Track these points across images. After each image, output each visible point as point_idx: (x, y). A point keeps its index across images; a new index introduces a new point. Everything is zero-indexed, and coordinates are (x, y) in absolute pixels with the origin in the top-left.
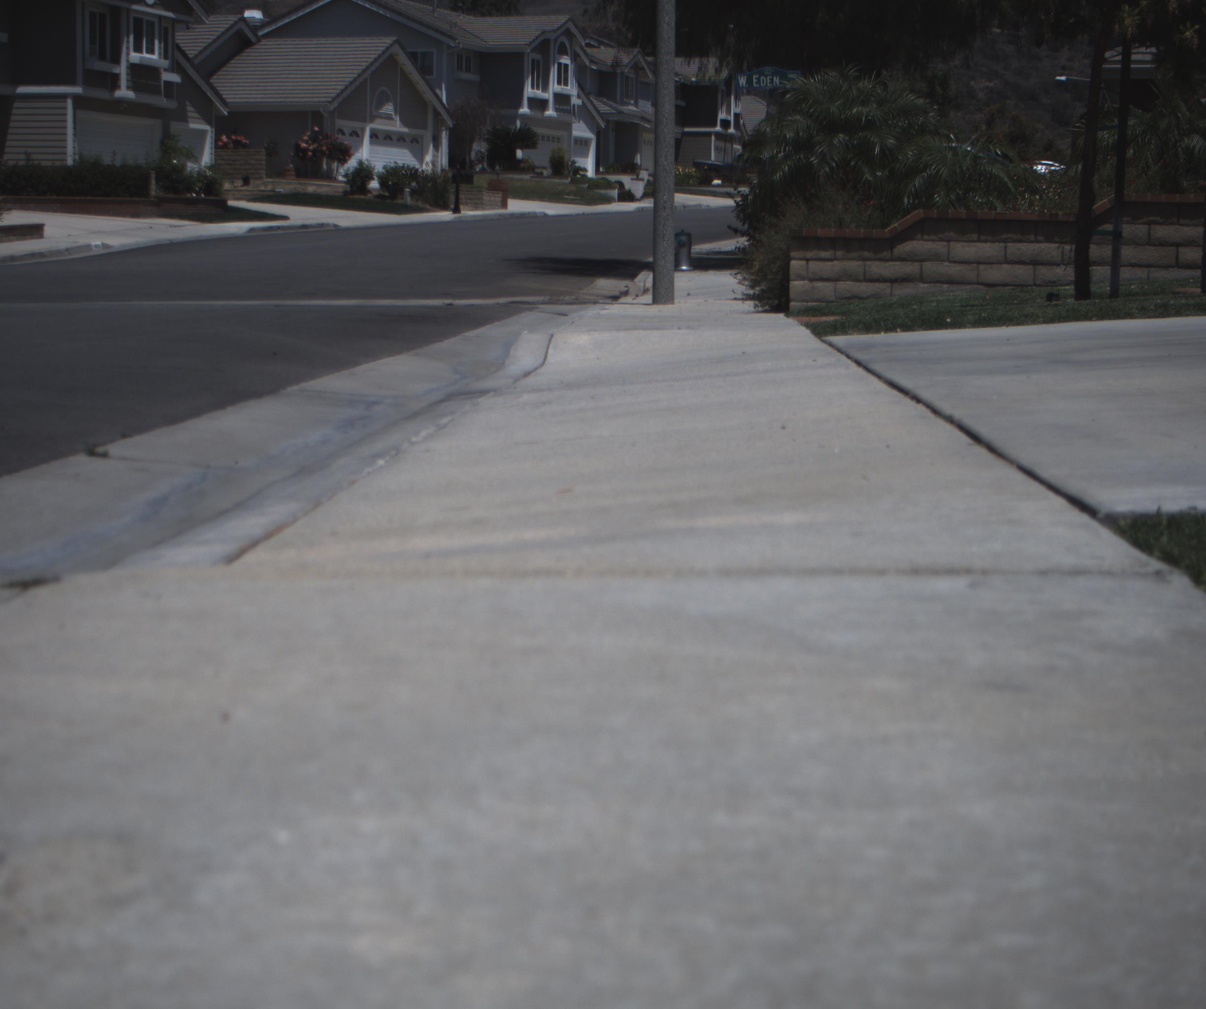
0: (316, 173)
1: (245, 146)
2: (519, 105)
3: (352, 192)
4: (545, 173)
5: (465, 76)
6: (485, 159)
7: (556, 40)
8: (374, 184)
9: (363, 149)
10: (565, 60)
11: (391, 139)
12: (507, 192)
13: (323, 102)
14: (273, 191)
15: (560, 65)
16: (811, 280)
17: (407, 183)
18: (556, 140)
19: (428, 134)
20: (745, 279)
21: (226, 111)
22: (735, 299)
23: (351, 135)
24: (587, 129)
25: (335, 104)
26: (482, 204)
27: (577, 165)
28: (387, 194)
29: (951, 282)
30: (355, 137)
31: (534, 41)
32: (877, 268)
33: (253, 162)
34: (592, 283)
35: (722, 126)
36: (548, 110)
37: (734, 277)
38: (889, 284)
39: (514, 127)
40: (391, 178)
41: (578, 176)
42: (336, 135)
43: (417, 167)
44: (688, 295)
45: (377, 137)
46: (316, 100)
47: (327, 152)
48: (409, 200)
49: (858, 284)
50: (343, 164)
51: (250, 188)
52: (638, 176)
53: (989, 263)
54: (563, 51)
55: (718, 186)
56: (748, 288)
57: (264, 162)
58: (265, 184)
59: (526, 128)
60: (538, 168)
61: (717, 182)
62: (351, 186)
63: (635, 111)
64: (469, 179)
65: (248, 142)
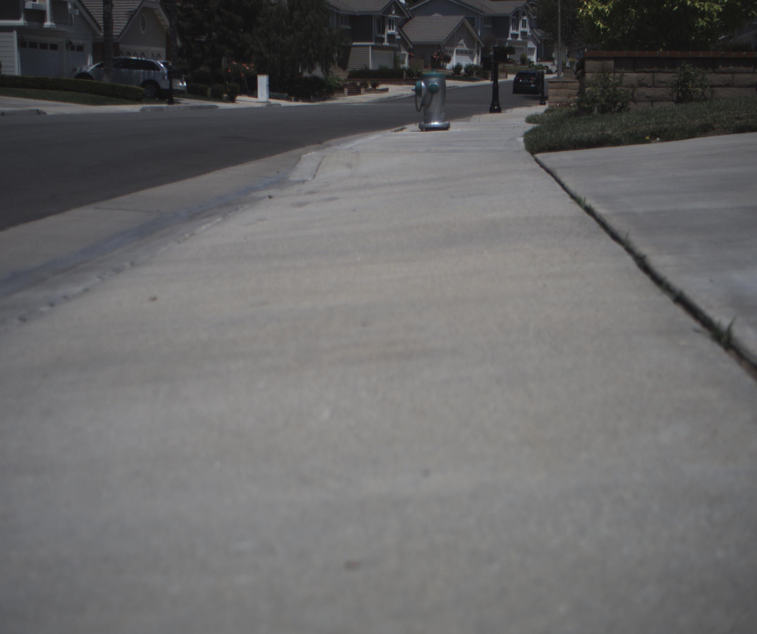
2: (507, 36)
3: (455, 74)
4: (518, 63)
5: (487, 26)
7: (521, 11)
8: (463, 71)
9: (455, 57)
10: (525, 18)
11: (463, 53)
12: (507, 72)
13: (442, 41)
15: (523, 20)
18: (522, 50)
19: (475, 50)
21: (411, 45)
24: (533, 44)
25: (445, 42)
27: (530, 60)
28: (467, 74)
30: (451, 53)
31: (513, 12)
33: (419, 63)
36: (518, 38)
39: (506, 46)
40: (468, 69)
41: (531, 65)
42: (444, 52)
45: (458, 52)
46: (438, 40)
47: (443, 59)
50: (448, 63)
54: (524, 14)
59: (511, 46)
60: (515, 62)
65: (414, 56)
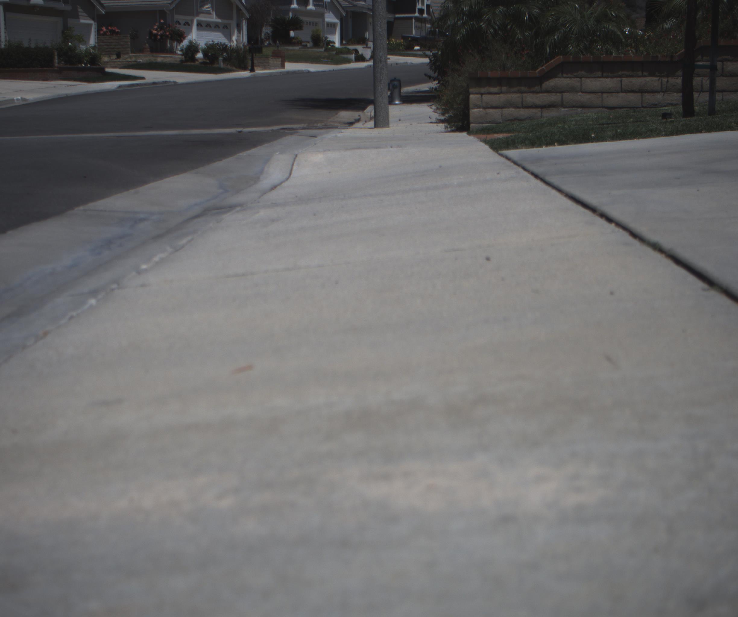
0: (164, 50)
1: (117, 33)
2: (291, 3)
4: (309, 45)
6: (271, 37)
8: (200, 55)
9: (192, 35)
11: (210, 26)
12: (284, 59)
13: (166, 4)
14: (135, 61)
16: (485, 108)
17: (221, 54)
18: (315, 24)
19: (234, 23)
20: (438, 109)
21: (103, 11)
22: (431, 122)
23: (185, 25)
24: (334, 17)
25: (174, 5)
26: (269, 66)
27: (328, 39)
28: (208, 61)
29: (583, 107)
30: (187, 26)
32: (531, 98)
33: (122, 43)
34: (337, 114)
35: (419, 13)
36: (309, 6)
37: (431, 108)
38: (540, 109)
39: (288, 17)
40: (210, 51)
41: (329, 47)
42: (175, 25)
43: (227, 44)
44: (400, 120)
45: (201, 26)
46: (161, 2)
47: (170, 36)
48: (222, 65)
49: (518, 110)
50: (180, 43)
51: (121, 60)
52: (367, 46)
53: (610, 92)
55: (418, 50)
56: (440, 115)
57: (129, 43)
58: (131, 58)
59: (295, 17)
60: (304, 42)
61: (417, 48)
62: (185, 57)
63: (363, 5)
64: (260, 50)
65: (119, 31)
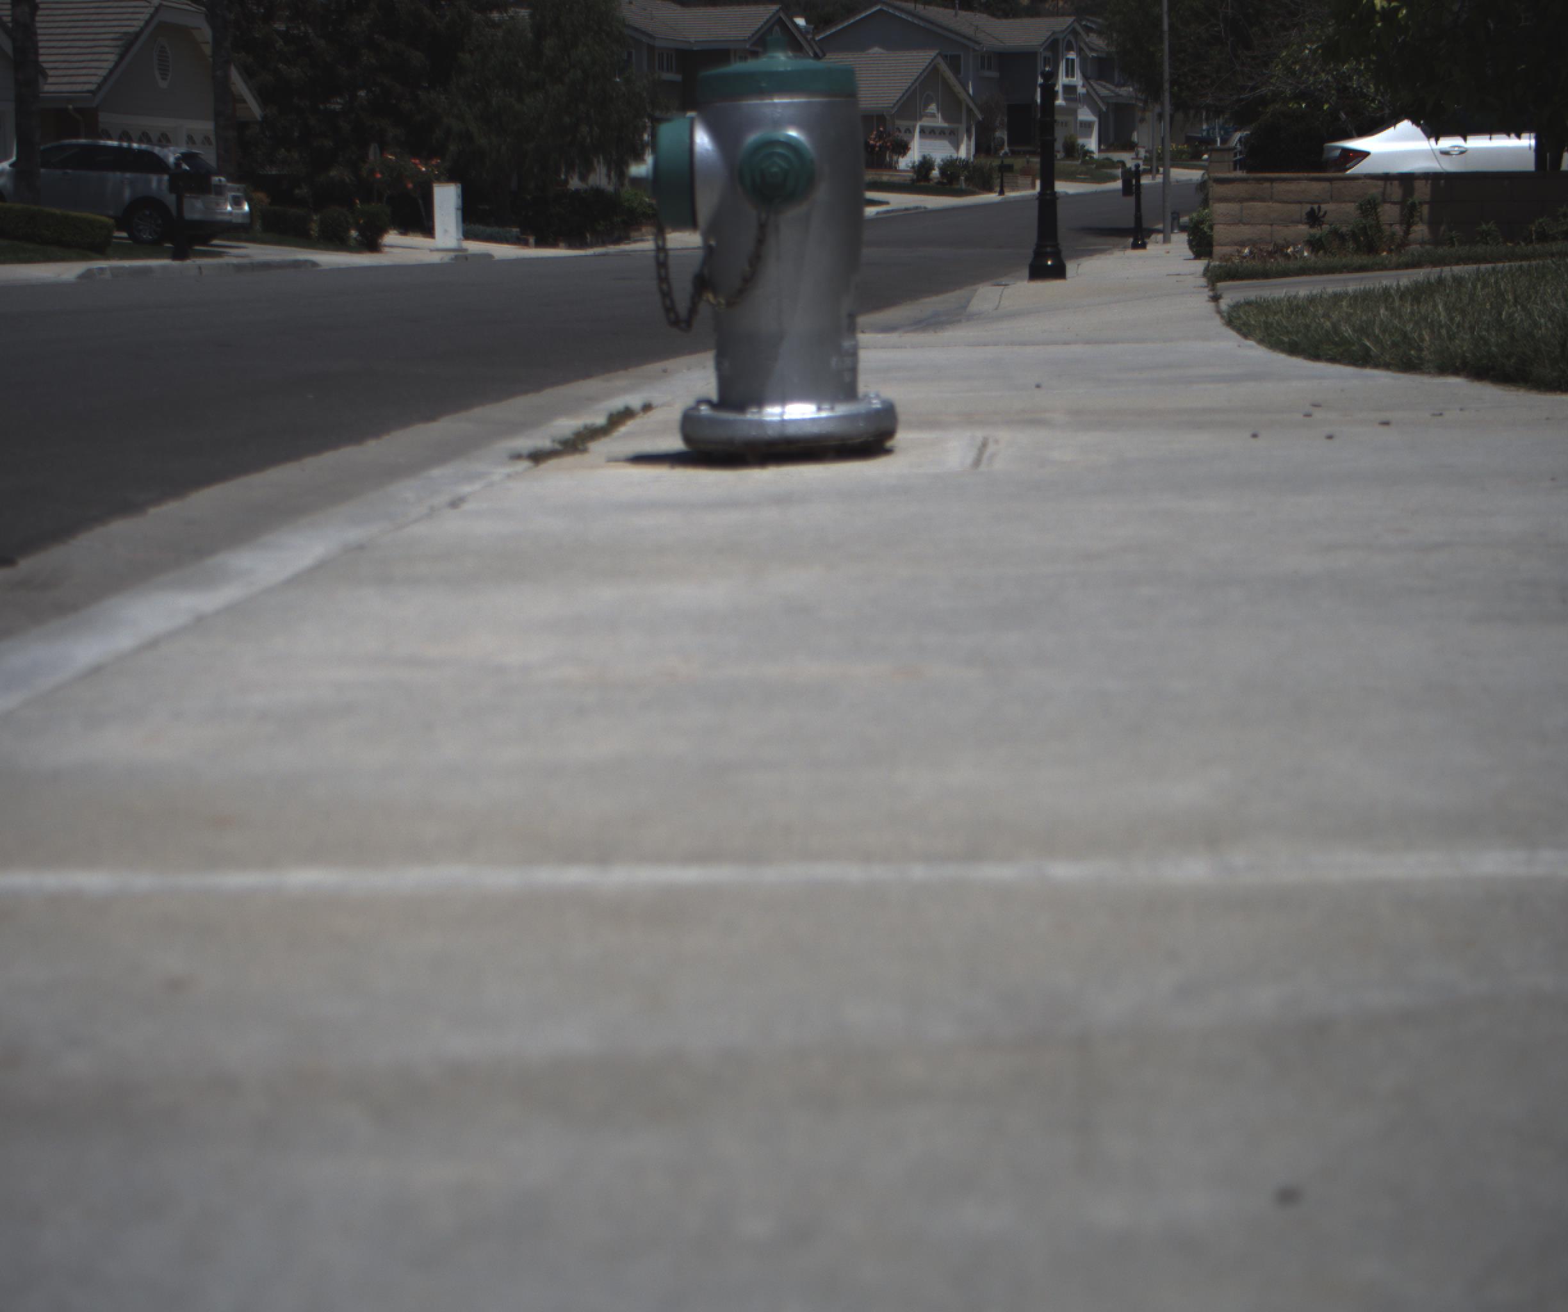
0: (882, 166)
3: (918, 180)
4: (1059, 155)
5: (987, 73)
6: (1007, 144)
7: (1063, 40)
8: (935, 173)
9: (918, 145)
10: (1072, 55)
11: (934, 133)
12: (1035, 176)
13: (888, 107)
15: (1067, 60)
17: (961, 172)
18: (1067, 125)
19: (963, 127)
23: (905, 132)
25: (897, 109)
26: (1017, 186)
27: (1086, 148)
31: (1046, 41)
42: (894, 132)
43: (955, 156)
46: (881, 106)
47: (891, 147)
48: (964, 186)
50: (903, 157)
54: (1069, 48)
62: (917, 175)
